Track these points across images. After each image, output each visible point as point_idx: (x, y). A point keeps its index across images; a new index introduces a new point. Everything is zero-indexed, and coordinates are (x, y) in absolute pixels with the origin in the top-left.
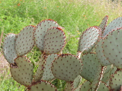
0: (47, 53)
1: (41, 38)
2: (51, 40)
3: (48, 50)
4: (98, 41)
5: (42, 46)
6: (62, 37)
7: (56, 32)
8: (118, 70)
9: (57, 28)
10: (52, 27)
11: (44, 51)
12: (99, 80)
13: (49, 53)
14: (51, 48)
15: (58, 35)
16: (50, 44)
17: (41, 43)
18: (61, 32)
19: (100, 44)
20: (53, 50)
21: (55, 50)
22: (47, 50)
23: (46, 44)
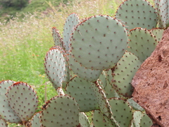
0: (26, 120)
1: (6, 110)
2: (20, 103)
3: (25, 116)
4: (67, 61)
5: (15, 118)
6: (27, 89)
7: (16, 90)
8: (113, 70)
9: (14, 85)
10: (8, 88)
11: (23, 120)
12: (104, 99)
13: (29, 117)
14: (26, 110)
15: (22, 91)
16: (22, 108)
17: (12, 114)
18: (21, 85)
19: (72, 62)
20: (30, 111)
21: (33, 109)
22: (23, 116)
23: (17, 111)
